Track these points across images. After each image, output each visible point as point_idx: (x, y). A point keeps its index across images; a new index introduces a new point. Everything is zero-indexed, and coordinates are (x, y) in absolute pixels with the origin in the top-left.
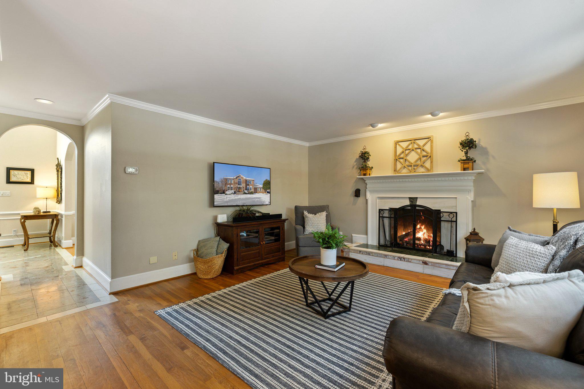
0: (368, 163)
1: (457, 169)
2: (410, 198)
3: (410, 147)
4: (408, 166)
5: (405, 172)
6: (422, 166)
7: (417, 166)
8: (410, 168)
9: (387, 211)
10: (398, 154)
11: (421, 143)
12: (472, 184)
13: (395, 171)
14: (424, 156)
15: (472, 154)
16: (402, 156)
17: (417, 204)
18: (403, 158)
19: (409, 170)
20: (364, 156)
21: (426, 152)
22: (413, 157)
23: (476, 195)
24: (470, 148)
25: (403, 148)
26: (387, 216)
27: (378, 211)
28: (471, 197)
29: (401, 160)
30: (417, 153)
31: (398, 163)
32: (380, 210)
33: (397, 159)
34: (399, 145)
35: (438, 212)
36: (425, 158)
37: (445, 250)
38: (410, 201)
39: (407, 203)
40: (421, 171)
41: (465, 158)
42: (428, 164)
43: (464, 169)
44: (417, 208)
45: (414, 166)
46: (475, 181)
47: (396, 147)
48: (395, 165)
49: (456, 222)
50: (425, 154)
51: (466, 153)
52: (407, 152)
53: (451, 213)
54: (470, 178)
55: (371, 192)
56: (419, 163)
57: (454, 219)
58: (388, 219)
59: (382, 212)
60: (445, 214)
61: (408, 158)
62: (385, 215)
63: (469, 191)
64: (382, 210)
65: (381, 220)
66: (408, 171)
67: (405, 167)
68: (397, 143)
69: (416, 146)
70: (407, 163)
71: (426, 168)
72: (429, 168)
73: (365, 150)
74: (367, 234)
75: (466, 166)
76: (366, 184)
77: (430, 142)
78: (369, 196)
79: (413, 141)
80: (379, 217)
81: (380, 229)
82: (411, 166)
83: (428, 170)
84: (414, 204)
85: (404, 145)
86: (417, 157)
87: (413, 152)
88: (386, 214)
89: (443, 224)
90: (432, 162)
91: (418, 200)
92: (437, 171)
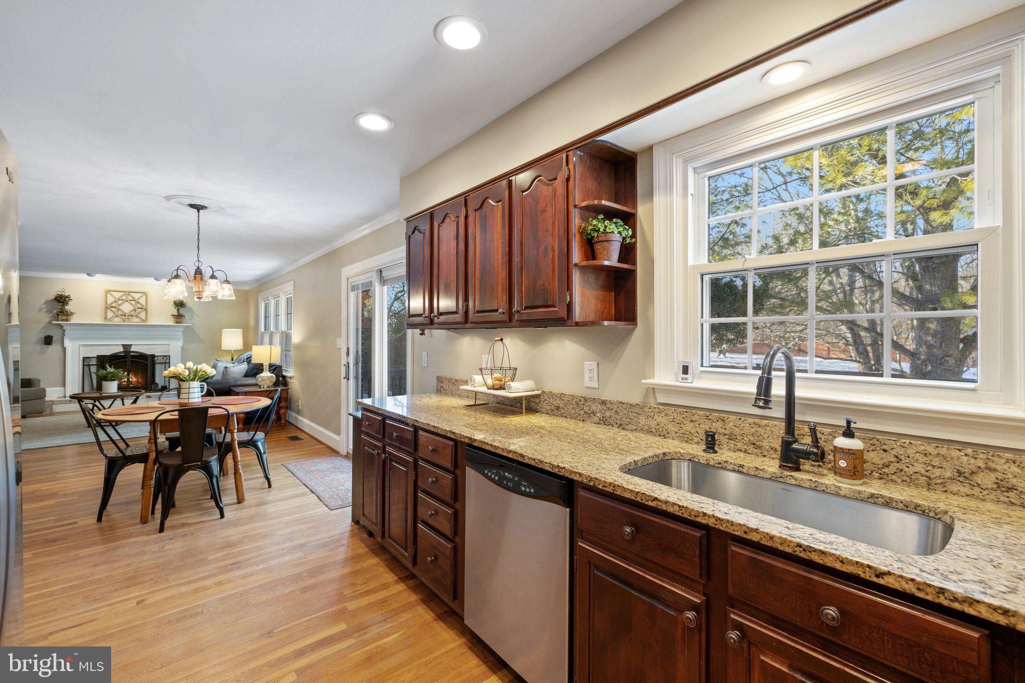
0: (66, 307)
1: (171, 322)
2: (123, 345)
3: (124, 298)
4: (121, 315)
5: (117, 321)
6: (136, 316)
7: (132, 316)
8: (123, 317)
9: (95, 359)
10: (109, 302)
11: (136, 296)
12: (181, 334)
13: (106, 318)
14: (139, 308)
15: (182, 311)
16: (114, 305)
17: (132, 350)
18: (115, 307)
19: (122, 318)
20: (62, 300)
21: (141, 305)
22: (127, 308)
23: (185, 342)
24: (182, 307)
25: (115, 298)
26: (95, 363)
27: (81, 359)
28: (180, 343)
29: (113, 309)
30: (132, 304)
31: (109, 312)
32: (84, 358)
33: (108, 307)
34: (111, 294)
35: (153, 356)
36: (140, 310)
37: (160, 387)
38: (124, 348)
39: (121, 349)
40: (135, 321)
41: (176, 314)
42: (143, 315)
43: (177, 322)
44: (131, 354)
45: (129, 316)
46: (183, 332)
47: (106, 296)
48: (106, 313)
49: (169, 363)
50: (140, 306)
51: (178, 310)
52: (120, 302)
53: (165, 356)
54: (180, 329)
55: (71, 339)
56: (133, 313)
57: (168, 361)
58: (95, 366)
59: (87, 360)
60: (159, 357)
61: (121, 308)
62: (91, 363)
63: (179, 339)
64: (88, 358)
65: (86, 368)
66: (121, 320)
67: (117, 316)
68: (108, 292)
69: (130, 298)
70: (120, 312)
71: (141, 318)
72: (144, 318)
73: (63, 293)
74: (64, 385)
75: (178, 320)
76: (64, 331)
77: (144, 297)
78: (67, 343)
79: (127, 293)
80: (84, 365)
81: (85, 377)
82: (125, 316)
83: (143, 321)
84: (128, 350)
85: (117, 295)
86: (132, 308)
87: (127, 303)
88: (94, 362)
89: (157, 366)
90: (146, 314)
91: (133, 347)
92: (151, 322)
